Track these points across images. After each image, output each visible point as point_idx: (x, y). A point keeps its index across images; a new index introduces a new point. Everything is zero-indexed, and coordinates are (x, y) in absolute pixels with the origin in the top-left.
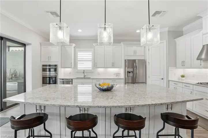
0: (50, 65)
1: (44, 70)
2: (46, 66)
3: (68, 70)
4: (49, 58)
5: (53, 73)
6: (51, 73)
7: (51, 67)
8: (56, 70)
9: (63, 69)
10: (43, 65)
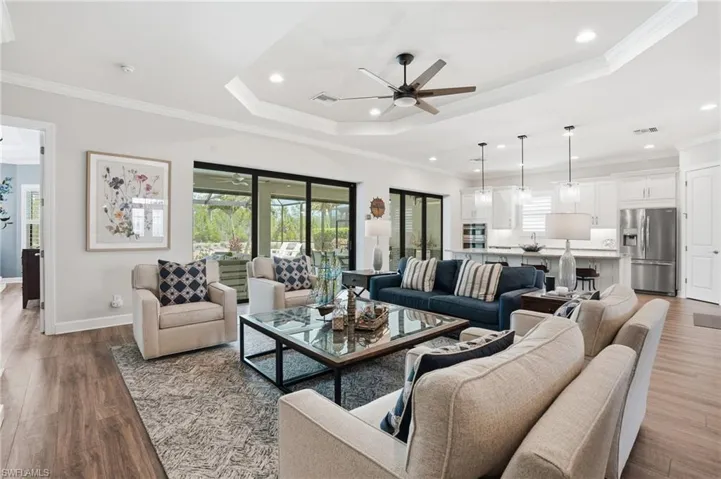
0: (474, 225)
1: (466, 232)
2: (468, 225)
3: (505, 233)
4: (474, 213)
5: (479, 237)
6: (477, 236)
7: (477, 227)
8: (483, 232)
9: (496, 231)
10: (465, 225)
